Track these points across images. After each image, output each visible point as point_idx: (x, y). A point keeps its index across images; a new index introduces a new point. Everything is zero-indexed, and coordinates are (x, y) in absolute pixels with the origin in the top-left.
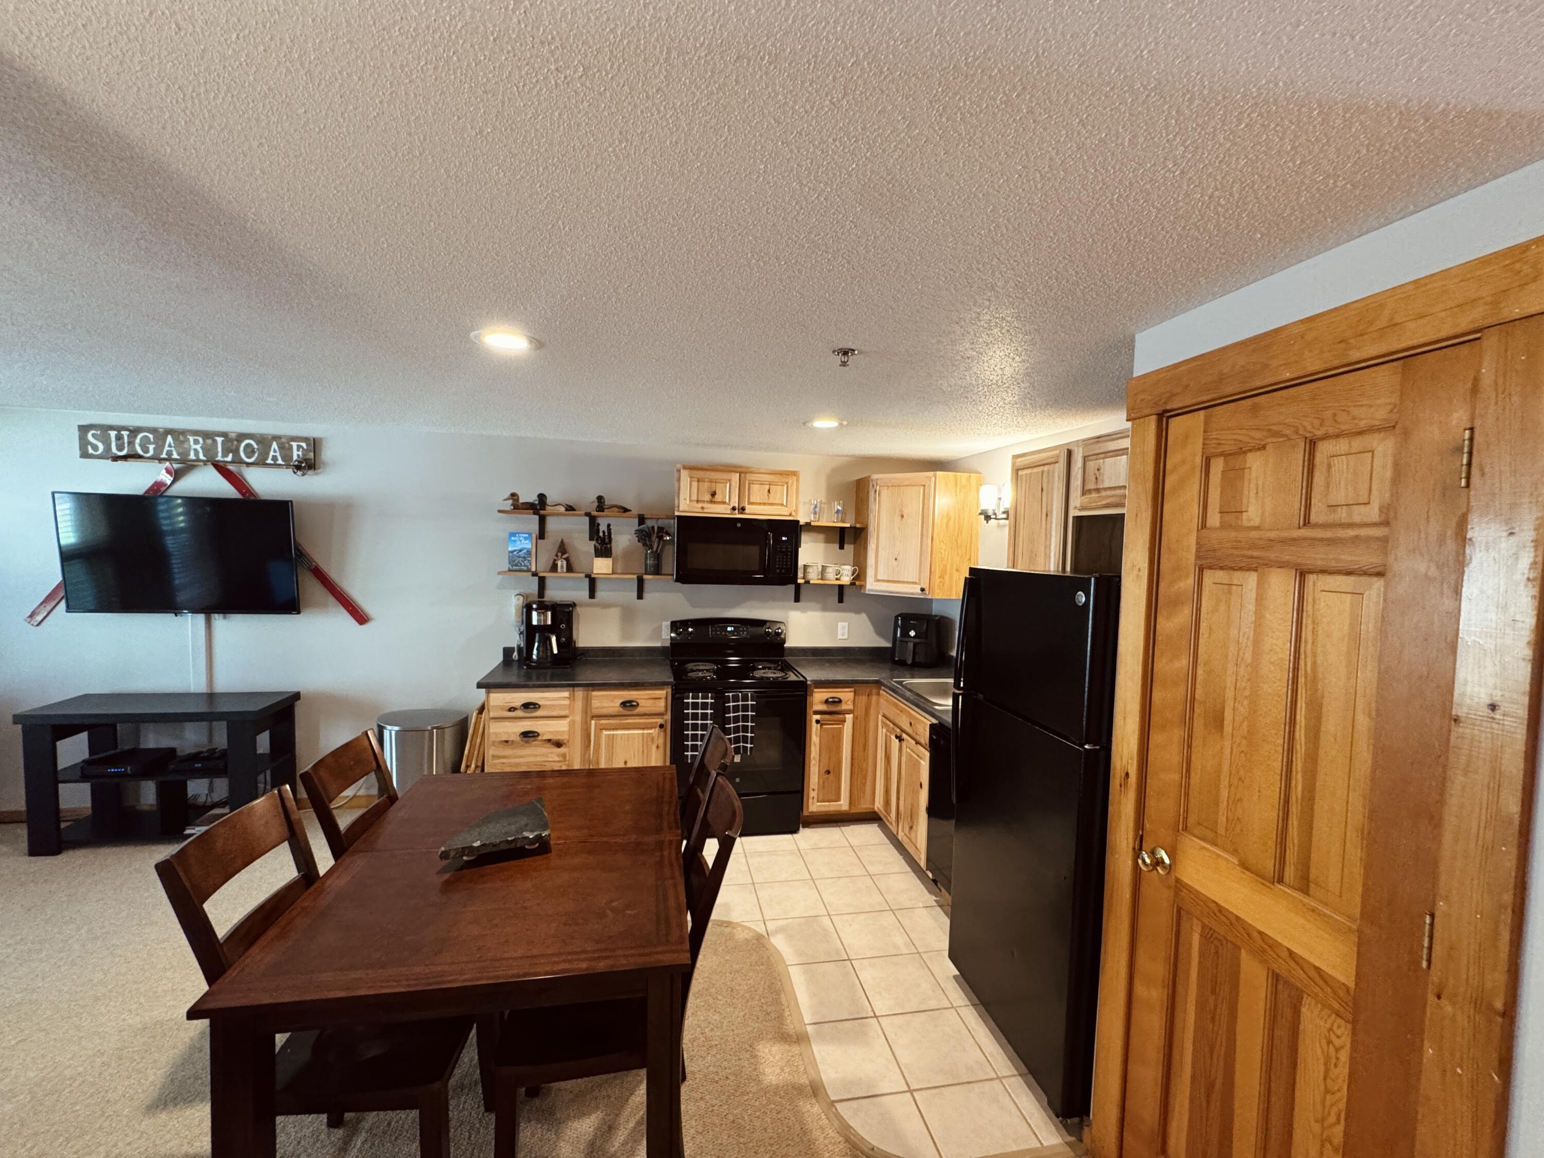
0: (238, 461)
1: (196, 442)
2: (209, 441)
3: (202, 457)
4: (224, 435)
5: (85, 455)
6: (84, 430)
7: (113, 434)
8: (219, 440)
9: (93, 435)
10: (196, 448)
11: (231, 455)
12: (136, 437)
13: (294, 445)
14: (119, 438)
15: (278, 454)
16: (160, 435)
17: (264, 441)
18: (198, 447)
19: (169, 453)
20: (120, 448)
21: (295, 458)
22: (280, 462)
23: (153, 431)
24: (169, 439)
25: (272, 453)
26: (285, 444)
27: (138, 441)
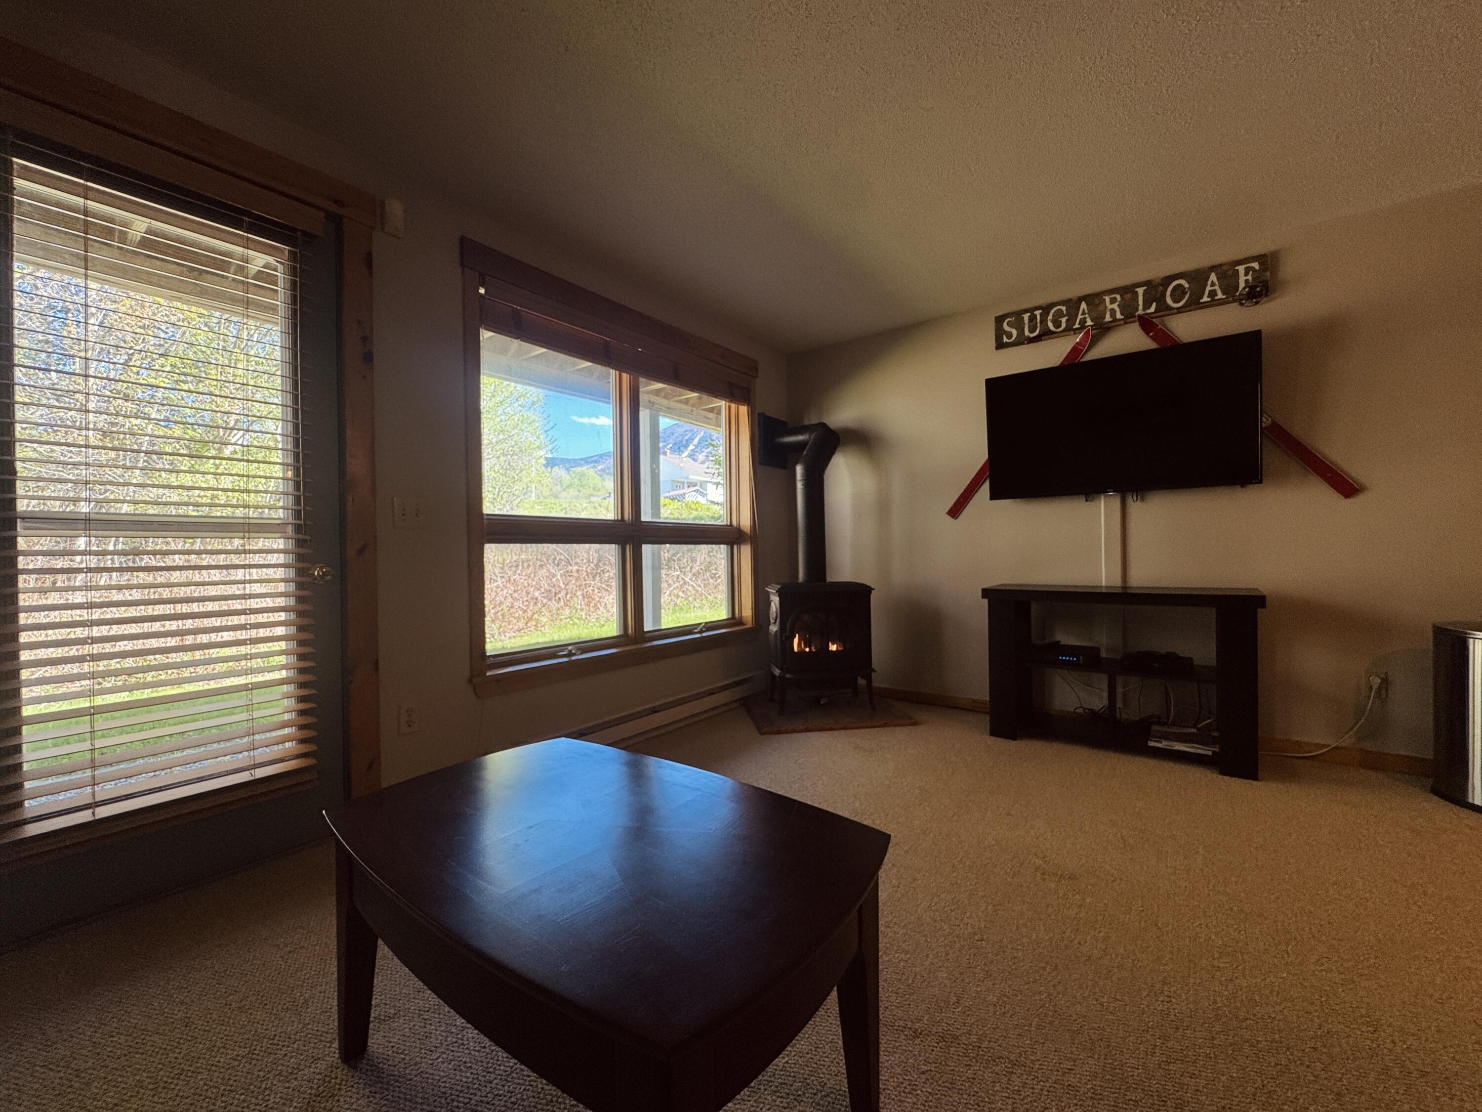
0: (1163, 308)
1: (1113, 301)
2: (1129, 296)
3: (1119, 316)
4: (1147, 283)
5: (1000, 345)
6: (1000, 320)
7: (1026, 317)
8: (1141, 291)
9: (1008, 324)
10: (1112, 307)
11: (1154, 305)
12: (1048, 314)
13: (1241, 269)
14: (1032, 319)
15: (1217, 288)
16: (1073, 305)
17: (1198, 277)
18: (1115, 306)
19: (1083, 321)
20: (1032, 330)
21: (1242, 285)
22: (1220, 296)
23: (1066, 302)
24: (1084, 305)
25: (1208, 288)
26: (1226, 273)
27: (1050, 317)
